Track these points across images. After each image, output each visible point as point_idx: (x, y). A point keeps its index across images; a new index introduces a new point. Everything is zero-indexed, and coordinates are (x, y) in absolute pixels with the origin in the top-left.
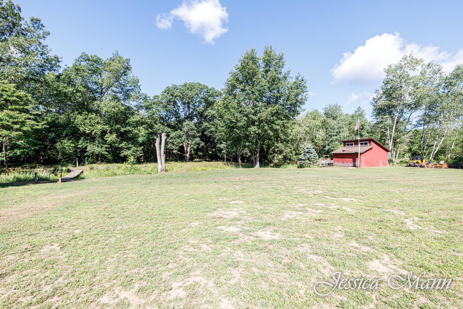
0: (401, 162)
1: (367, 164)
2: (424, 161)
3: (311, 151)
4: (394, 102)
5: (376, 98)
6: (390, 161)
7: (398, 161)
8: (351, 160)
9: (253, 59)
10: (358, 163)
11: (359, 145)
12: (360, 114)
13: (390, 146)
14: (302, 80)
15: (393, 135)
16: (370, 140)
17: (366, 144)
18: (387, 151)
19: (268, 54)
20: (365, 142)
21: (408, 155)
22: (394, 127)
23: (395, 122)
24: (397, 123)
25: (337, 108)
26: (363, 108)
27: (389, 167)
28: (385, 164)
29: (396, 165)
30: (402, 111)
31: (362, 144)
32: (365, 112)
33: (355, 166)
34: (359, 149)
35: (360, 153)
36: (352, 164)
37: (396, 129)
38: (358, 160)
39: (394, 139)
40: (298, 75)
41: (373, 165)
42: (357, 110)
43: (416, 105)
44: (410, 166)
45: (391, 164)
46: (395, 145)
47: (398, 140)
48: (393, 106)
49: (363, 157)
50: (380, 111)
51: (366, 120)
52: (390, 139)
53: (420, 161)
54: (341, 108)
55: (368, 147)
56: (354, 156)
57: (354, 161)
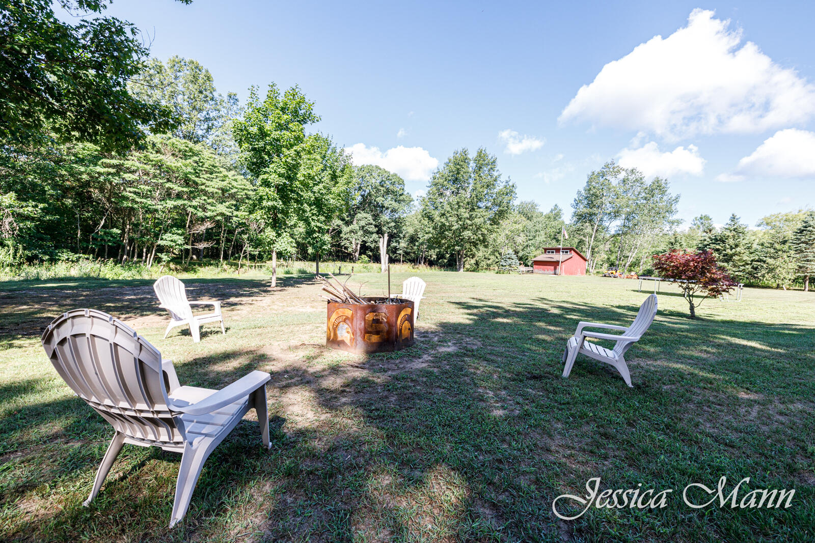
0: (598, 272)
1: (566, 273)
2: (618, 271)
3: (512, 257)
4: (595, 210)
5: (577, 199)
6: (587, 271)
7: (595, 272)
8: (553, 267)
9: (465, 160)
10: (558, 271)
11: (561, 253)
12: (556, 214)
13: (588, 255)
14: (513, 186)
15: (592, 244)
16: (571, 249)
17: (567, 252)
18: (585, 260)
19: (481, 155)
20: (566, 250)
21: (606, 265)
22: (593, 236)
23: (595, 230)
24: (596, 231)
25: (533, 206)
26: (560, 206)
27: (586, 276)
28: (582, 273)
29: (592, 275)
30: (601, 220)
31: (563, 252)
32: (562, 212)
33: (555, 274)
34: (560, 257)
35: (562, 262)
36: (553, 272)
37: (595, 237)
38: (559, 268)
39: (593, 249)
40: (508, 179)
41: (571, 274)
42: (553, 208)
43: (616, 214)
44: (605, 276)
45: (588, 274)
46: (593, 254)
47: (596, 250)
48: (594, 214)
49: (564, 266)
50: (581, 217)
51: (563, 222)
52: (589, 247)
53: (614, 272)
54: (537, 207)
55: (569, 255)
56: (555, 264)
57: (555, 269)
